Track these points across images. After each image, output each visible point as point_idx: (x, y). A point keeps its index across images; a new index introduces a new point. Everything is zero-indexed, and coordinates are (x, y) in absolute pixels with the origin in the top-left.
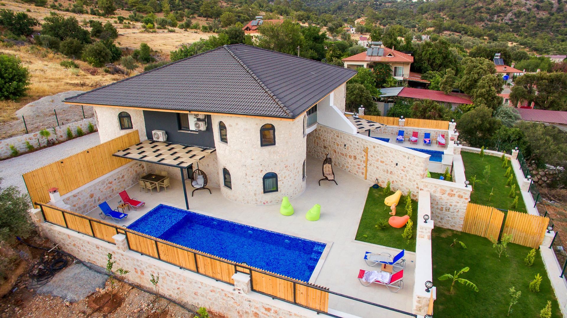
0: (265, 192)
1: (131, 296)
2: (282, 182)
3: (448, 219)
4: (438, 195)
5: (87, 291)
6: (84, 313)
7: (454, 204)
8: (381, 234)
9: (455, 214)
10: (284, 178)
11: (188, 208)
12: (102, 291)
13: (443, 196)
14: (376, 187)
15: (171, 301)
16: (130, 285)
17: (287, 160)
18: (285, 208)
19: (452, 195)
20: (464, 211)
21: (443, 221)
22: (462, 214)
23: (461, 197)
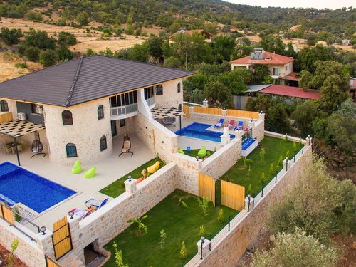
0: (68, 157)
2: (79, 150)
3: (189, 185)
7: (191, 174)
9: (193, 182)
10: (81, 147)
11: (19, 165)
13: (184, 167)
17: (82, 135)
18: (75, 168)
19: (189, 167)
20: (197, 179)
21: (187, 187)
22: (196, 182)
23: (194, 168)
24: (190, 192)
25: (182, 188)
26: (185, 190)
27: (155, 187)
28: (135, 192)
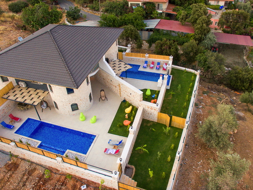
0: (73, 110)
1: (22, 164)
2: (80, 106)
5: (4, 163)
6: (5, 172)
7: (153, 112)
8: (119, 129)
9: (154, 116)
10: (80, 104)
11: (40, 120)
12: (10, 162)
13: (149, 109)
14: (124, 101)
15: (37, 164)
16: (21, 159)
17: (80, 97)
18: (82, 118)
19: (152, 109)
20: (157, 115)
21: (150, 118)
23: (155, 110)
24: (152, 120)
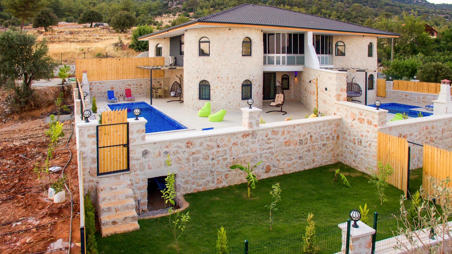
0: (200, 98)
2: (213, 91)
3: (361, 156)
4: (348, 121)
7: (364, 134)
9: (368, 149)
10: (216, 88)
11: (151, 104)
13: (354, 122)
17: (219, 72)
19: (361, 121)
20: (375, 144)
21: (358, 160)
22: (374, 149)
23: (370, 123)
24: (362, 169)
25: (349, 161)
26: (353, 165)
27: (297, 139)
28: (255, 128)
